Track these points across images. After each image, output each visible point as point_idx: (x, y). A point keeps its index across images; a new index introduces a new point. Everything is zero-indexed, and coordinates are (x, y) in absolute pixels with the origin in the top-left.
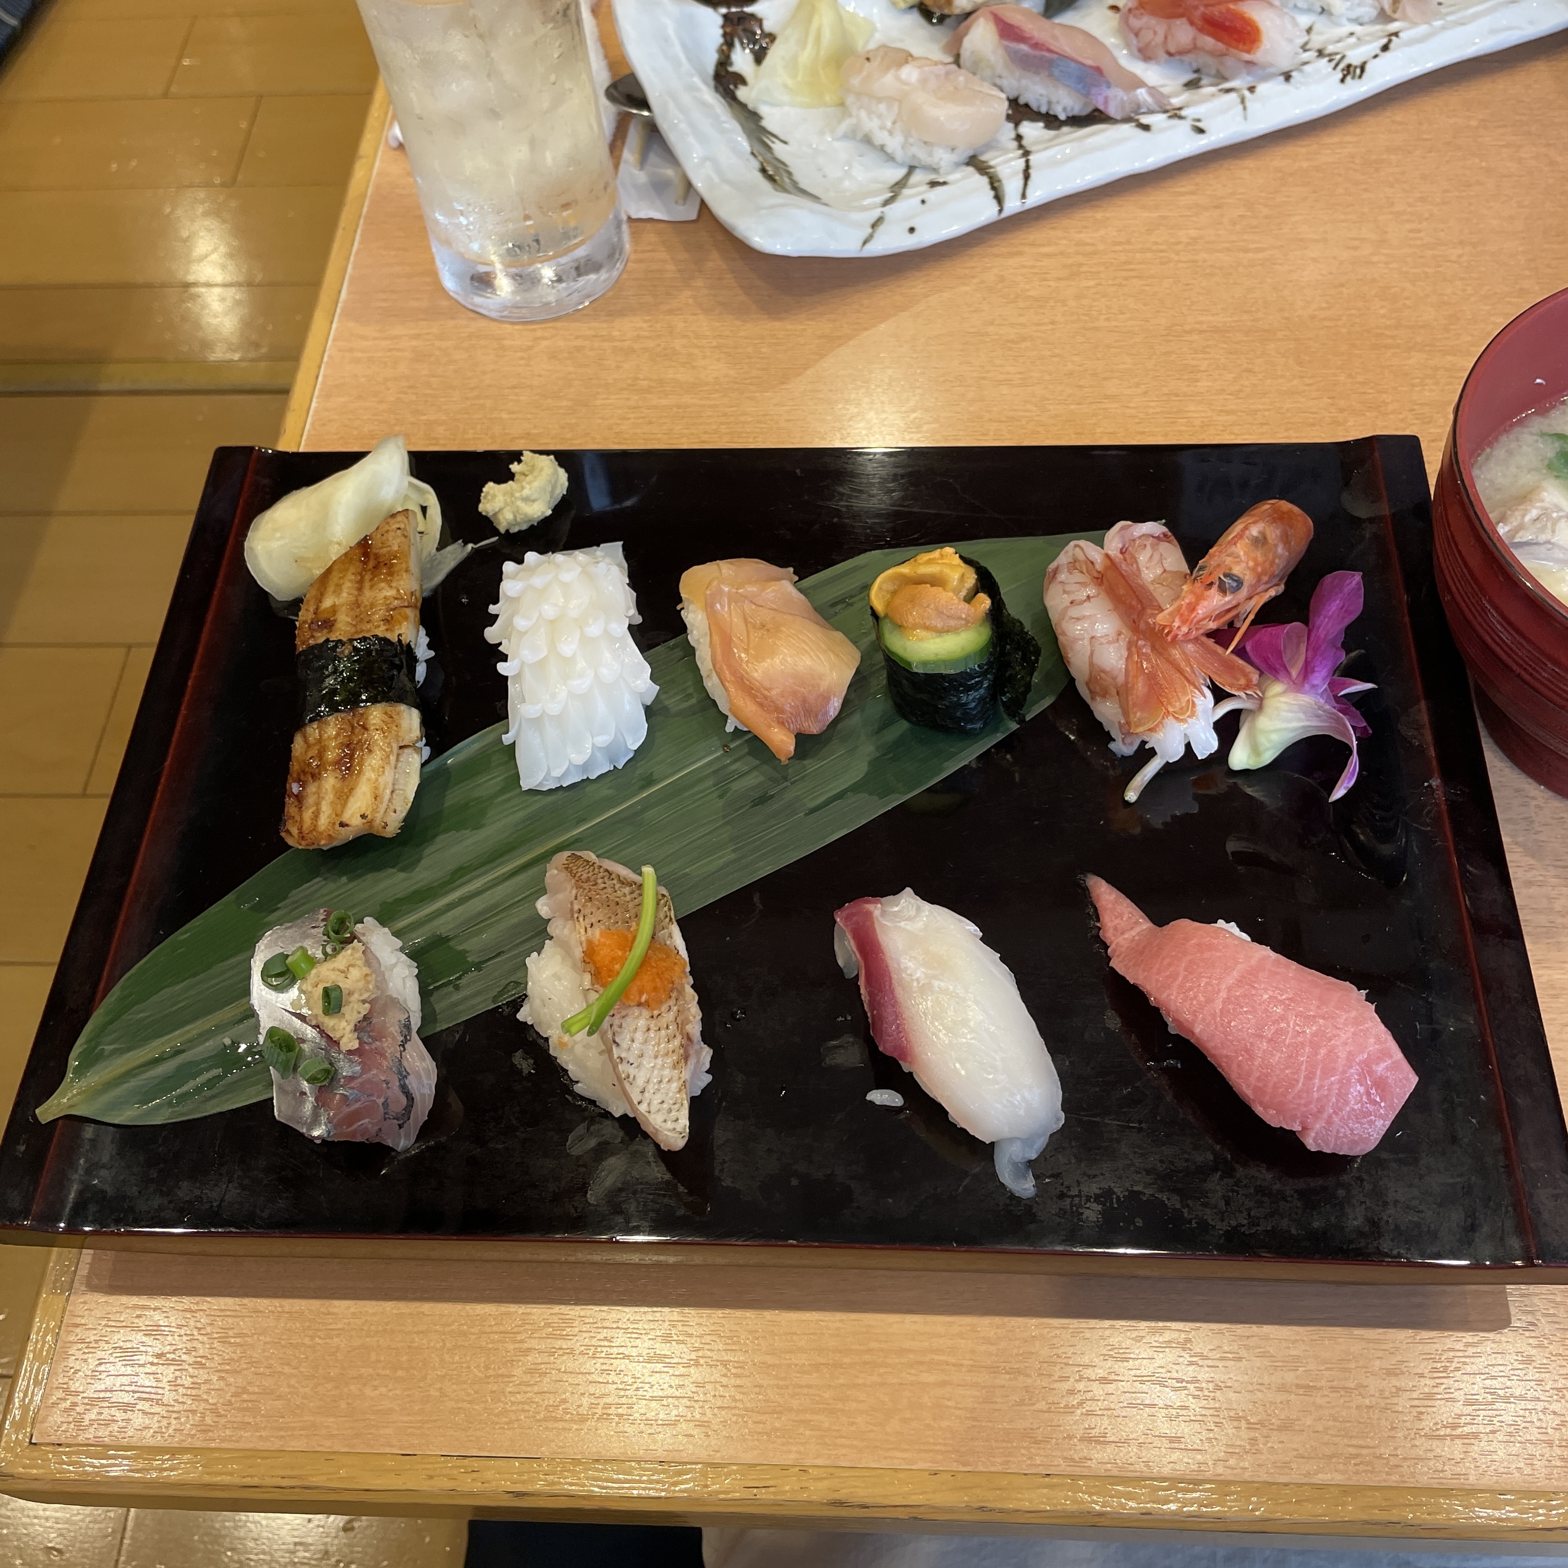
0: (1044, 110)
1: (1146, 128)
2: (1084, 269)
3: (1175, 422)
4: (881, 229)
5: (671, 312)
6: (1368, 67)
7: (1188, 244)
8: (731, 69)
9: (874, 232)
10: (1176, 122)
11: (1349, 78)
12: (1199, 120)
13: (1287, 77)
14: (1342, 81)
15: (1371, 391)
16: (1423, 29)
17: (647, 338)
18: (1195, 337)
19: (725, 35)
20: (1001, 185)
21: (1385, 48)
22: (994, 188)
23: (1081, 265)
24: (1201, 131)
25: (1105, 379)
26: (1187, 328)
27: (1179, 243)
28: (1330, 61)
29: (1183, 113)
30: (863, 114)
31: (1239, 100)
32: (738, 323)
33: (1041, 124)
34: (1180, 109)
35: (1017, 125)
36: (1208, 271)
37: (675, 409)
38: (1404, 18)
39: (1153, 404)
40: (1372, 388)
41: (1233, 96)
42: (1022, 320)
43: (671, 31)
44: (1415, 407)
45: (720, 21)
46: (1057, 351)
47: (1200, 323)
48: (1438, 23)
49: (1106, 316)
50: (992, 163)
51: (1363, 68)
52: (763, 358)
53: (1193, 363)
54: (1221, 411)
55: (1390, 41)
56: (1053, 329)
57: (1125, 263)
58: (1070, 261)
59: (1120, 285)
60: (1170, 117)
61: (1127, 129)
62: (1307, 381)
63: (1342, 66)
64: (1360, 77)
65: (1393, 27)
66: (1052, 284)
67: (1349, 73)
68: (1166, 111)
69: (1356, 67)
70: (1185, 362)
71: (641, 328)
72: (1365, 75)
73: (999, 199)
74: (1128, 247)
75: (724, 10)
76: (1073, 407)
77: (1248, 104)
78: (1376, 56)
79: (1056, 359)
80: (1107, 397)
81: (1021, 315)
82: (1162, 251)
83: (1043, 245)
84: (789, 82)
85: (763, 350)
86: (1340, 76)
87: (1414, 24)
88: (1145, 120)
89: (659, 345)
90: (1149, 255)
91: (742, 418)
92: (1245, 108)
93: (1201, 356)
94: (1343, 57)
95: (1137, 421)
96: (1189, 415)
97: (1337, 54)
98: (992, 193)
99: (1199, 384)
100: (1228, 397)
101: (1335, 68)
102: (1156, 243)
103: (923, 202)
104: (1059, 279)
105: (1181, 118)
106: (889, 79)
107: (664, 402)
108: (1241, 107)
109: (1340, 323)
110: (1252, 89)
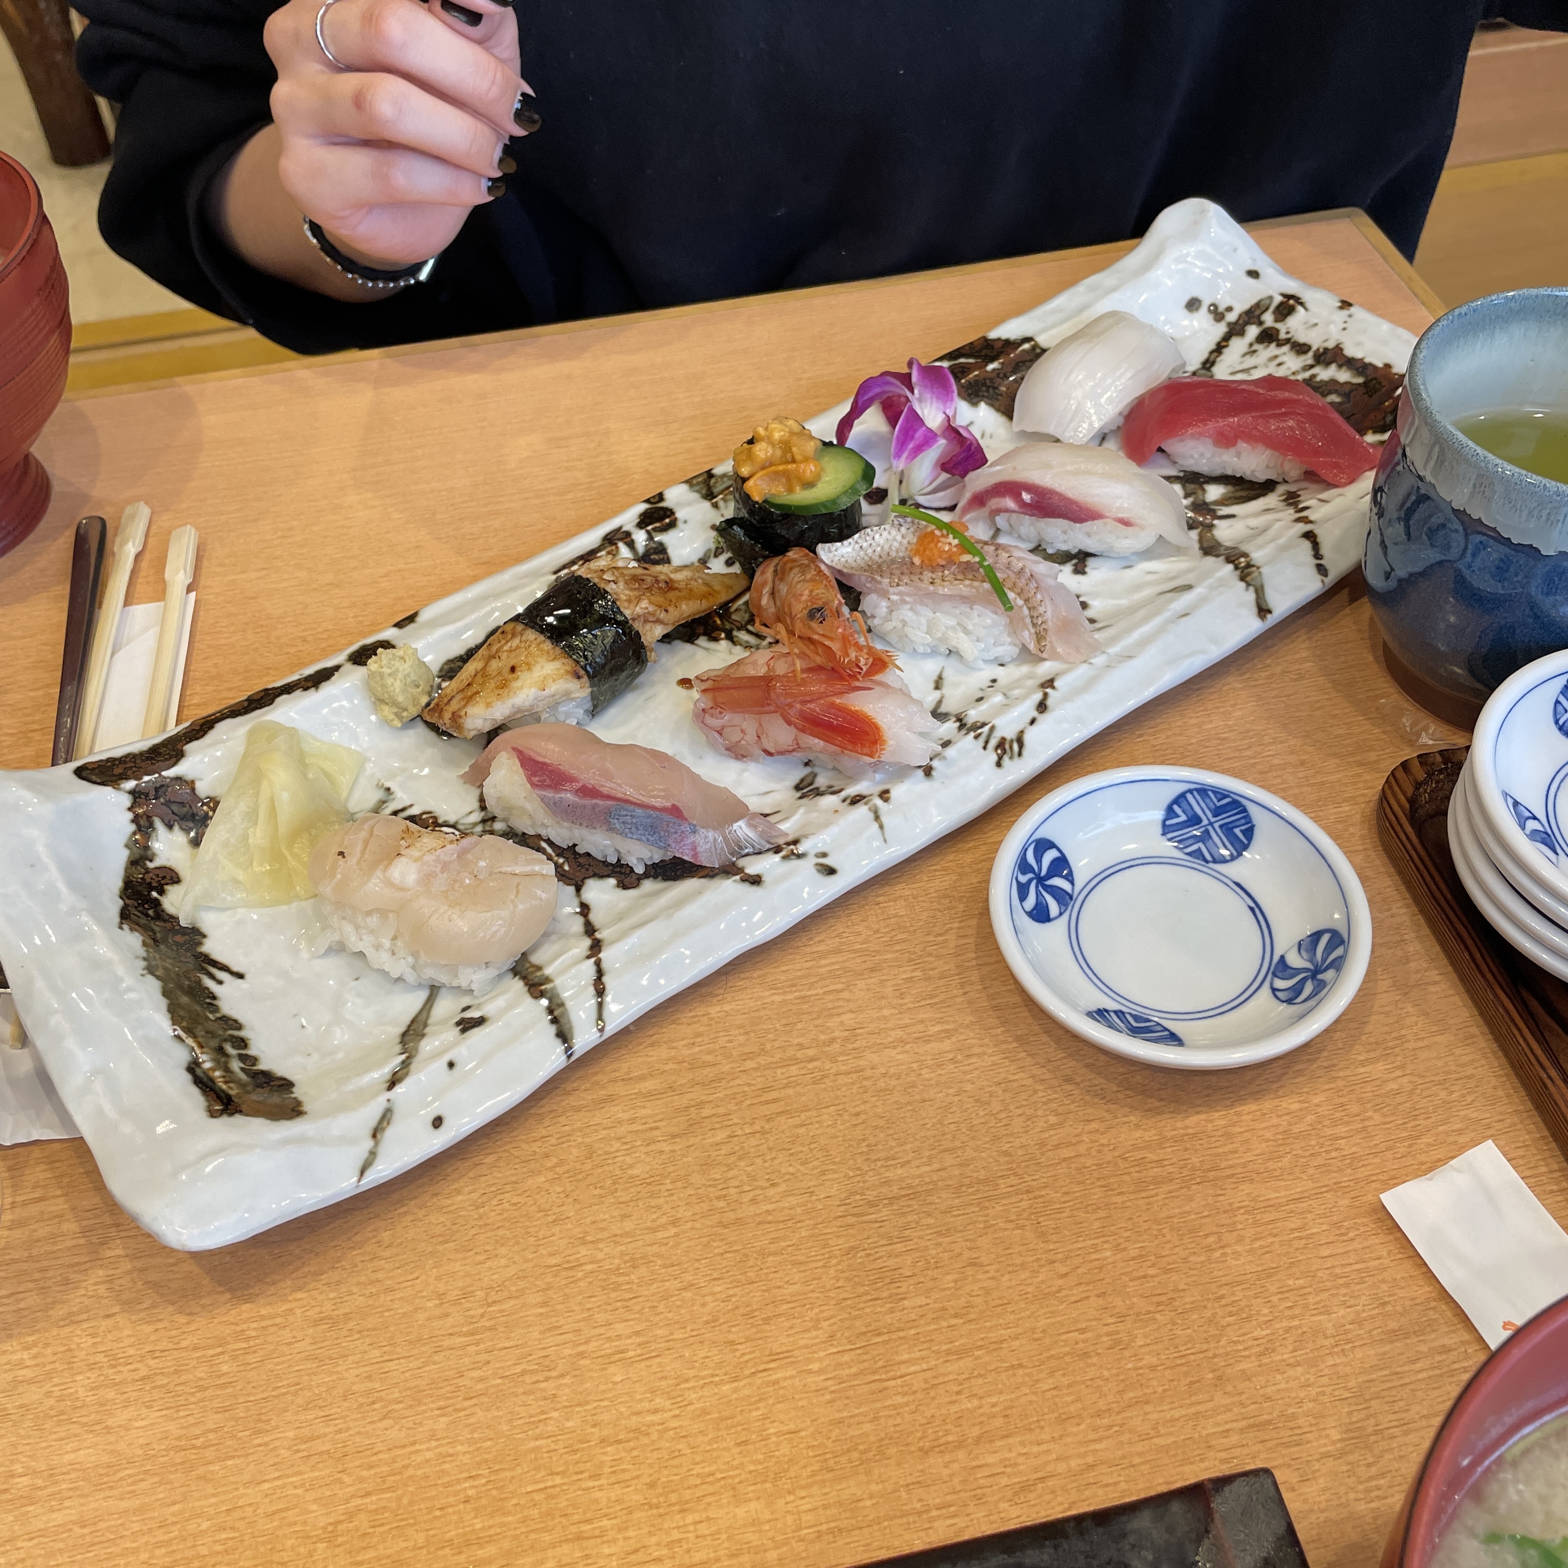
0: (613, 860)
1: (756, 881)
2: (706, 1112)
3: (886, 1389)
4: (390, 1134)
5: (70, 1320)
6: (1027, 738)
7: (846, 1039)
8: (150, 865)
9: (377, 1144)
10: (795, 863)
11: (1006, 759)
12: (824, 855)
13: (928, 771)
14: (999, 764)
15: (1152, 1271)
16: (1082, 671)
17: (31, 1381)
18: (885, 1213)
19: (135, 820)
20: (565, 1013)
21: (1042, 707)
22: (555, 1021)
23: (700, 1105)
24: (831, 871)
25: (767, 1320)
26: (871, 1195)
27: (832, 1041)
28: (976, 737)
29: (801, 849)
30: (348, 928)
31: (871, 815)
32: (182, 1319)
33: (612, 881)
34: (795, 842)
35: (578, 889)
36: (881, 1084)
37: (77, 1530)
38: (1055, 656)
39: (846, 1358)
40: (1153, 1265)
41: (862, 810)
42: (629, 1225)
43: (41, 849)
44: (1223, 1291)
45: (127, 800)
46: (688, 1277)
47: (888, 1183)
48: (1099, 660)
49: (751, 1195)
50: (548, 971)
51: (1020, 741)
52: (224, 1386)
53: (891, 1263)
54: (949, 1352)
55: (1046, 695)
56: (677, 1235)
57: (764, 1090)
58: (685, 1101)
59: (763, 1132)
60: (784, 858)
61: (729, 886)
62: (1063, 1269)
63: (993, 742)
64: (1020, 754)
65: (1046, 669)
66: (666, 1147)
67: (1004, 752)
68: (777, 850)
69: (1012, 741)
70: (880, 1263)
71: (20, 1364)
72: (1025, 752)
73: (564, 1036)
74: (762, 1060)
75: (131, 784)
76: (726, 1388)
77: (884, 819)
78: (1033, 722)
79: (688, 1295)
80: (775, 1357)
81: (625, 1216)
82: (811, 1060)
83: (642, 1078)
84: (241, 876)
85: (225, 1368)
86: (995, 758)
87: (1072, 665)
88: (753, 867)
89: (49, 1394)
90: (794, 1070)
91: (192, 1527)
92: (881, 827)
93: (899, 1247)
94: (992, 729)
95: (828, 1397)
96: (903, 1369)
97: (984, 725)
98: (553, 1029)
99: (906, 1302)
100: (953, 1321)
101: (985, 748)
102: (801, 1046)
103: (451, 1065)
104: (674, 1136)
105: (799, 856)
106: (375, 885)
107: (59, 1518)
108: (876, 826)
109: (1082, 1149)
110: (884, 795)
